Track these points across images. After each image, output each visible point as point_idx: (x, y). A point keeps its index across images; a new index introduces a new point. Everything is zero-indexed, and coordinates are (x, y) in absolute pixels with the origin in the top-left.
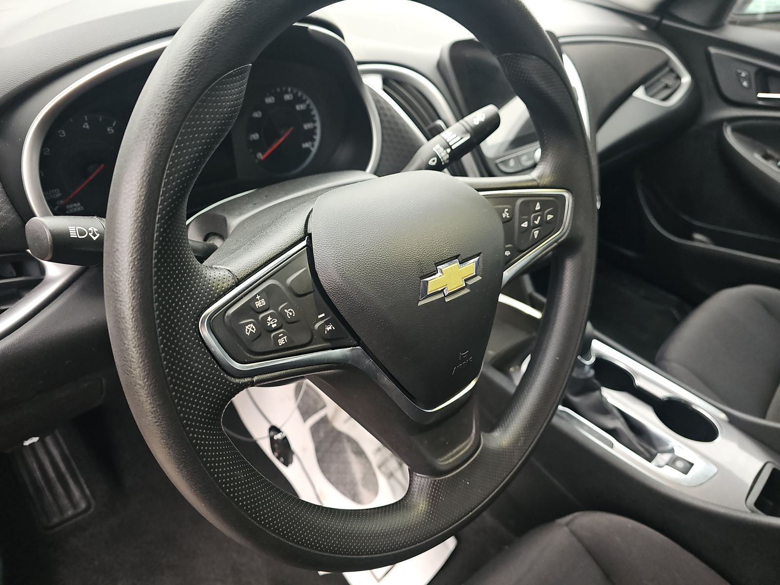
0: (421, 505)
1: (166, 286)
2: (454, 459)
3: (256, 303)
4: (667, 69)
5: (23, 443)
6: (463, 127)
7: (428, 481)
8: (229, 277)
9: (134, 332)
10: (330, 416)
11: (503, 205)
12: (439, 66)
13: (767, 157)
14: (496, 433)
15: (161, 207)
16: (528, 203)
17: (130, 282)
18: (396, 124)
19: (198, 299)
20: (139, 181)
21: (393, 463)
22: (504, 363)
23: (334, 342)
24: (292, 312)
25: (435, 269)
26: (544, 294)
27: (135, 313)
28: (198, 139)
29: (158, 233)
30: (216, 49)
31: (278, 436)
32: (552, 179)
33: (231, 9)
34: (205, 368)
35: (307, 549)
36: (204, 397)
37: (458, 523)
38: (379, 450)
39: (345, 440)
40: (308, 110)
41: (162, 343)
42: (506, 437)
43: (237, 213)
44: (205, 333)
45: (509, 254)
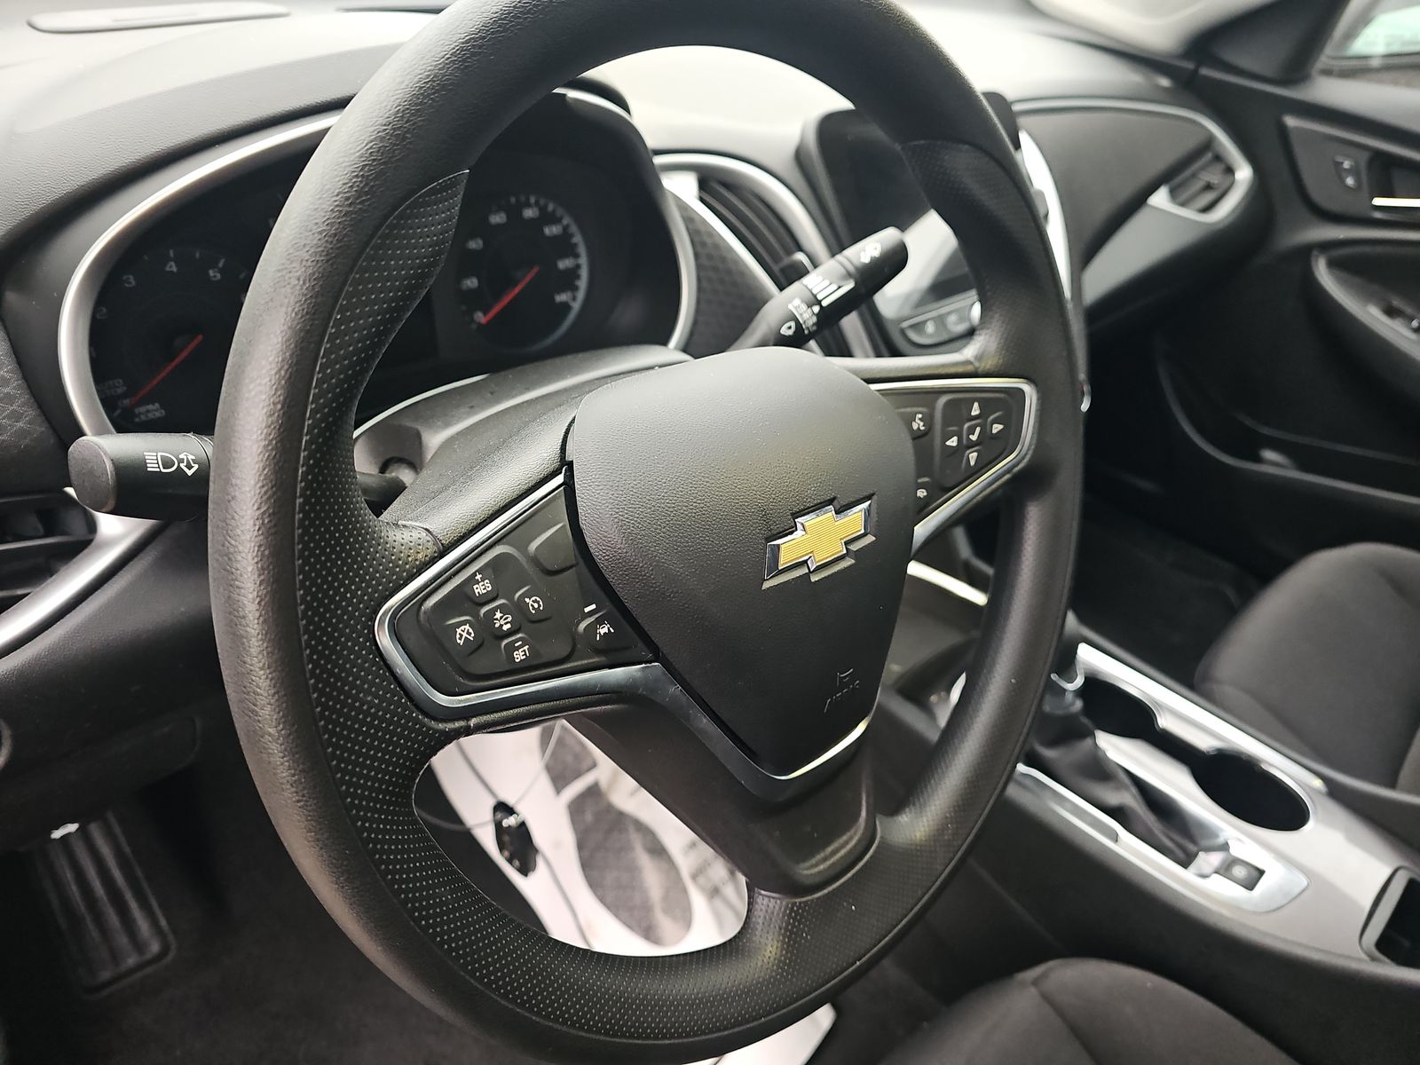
0: (769, 948)
1: (318, 560)
2: (828, 863)
3: (475, 587)
4: (1209, 155)
5: (50, 833)
6: (840, 267)
7: (781, 903)
8: (428, 541)
9: (261, 643)
10: (603, 784)
11: (913, 406)
12: (800, 157)
13: (1391, 312)
14: (904, 816)
15: (310, 422)
16: (958, 404)
17: (255, 554)
18: (723, 260)
19: (374, 582)
20: (273, 378)
21: (719, 869)
22: (919, 688)
23: (612, 655)
24: (538, 602)
25: (793, 524)
26: (990, 561)
27: (263, 609)
28: (375, 302)
29: (304, 469)
30: (408, 146)
31: (510, 821)
32: (1001, 361)
33: (435, 76)
34: (384, 704)
35: (564, 1028)
36: (384, 755)
37: (836, 980)
38: (693, 845)
39: (631, 829)
40: (566, 235)
41: (311, 660)
42: (921, 824)
43: (439, 423)
44: (385, 640)
45: (925, 494)
